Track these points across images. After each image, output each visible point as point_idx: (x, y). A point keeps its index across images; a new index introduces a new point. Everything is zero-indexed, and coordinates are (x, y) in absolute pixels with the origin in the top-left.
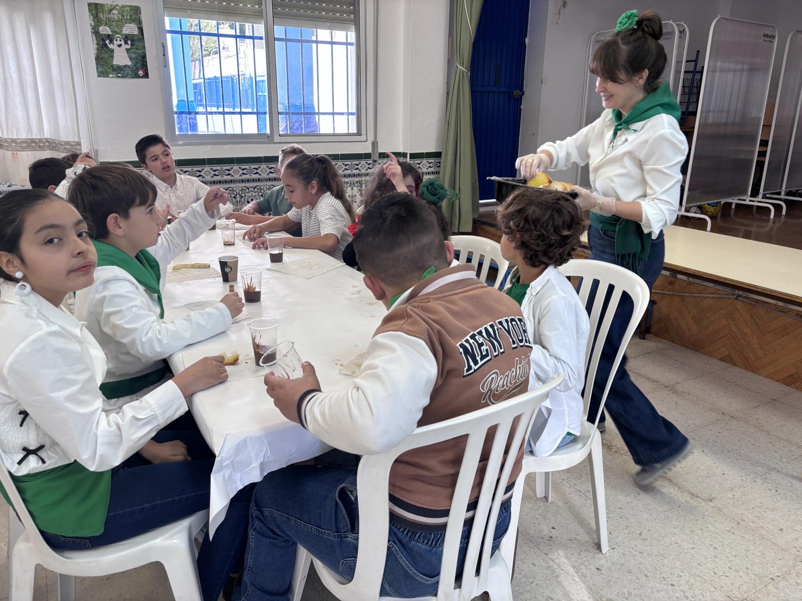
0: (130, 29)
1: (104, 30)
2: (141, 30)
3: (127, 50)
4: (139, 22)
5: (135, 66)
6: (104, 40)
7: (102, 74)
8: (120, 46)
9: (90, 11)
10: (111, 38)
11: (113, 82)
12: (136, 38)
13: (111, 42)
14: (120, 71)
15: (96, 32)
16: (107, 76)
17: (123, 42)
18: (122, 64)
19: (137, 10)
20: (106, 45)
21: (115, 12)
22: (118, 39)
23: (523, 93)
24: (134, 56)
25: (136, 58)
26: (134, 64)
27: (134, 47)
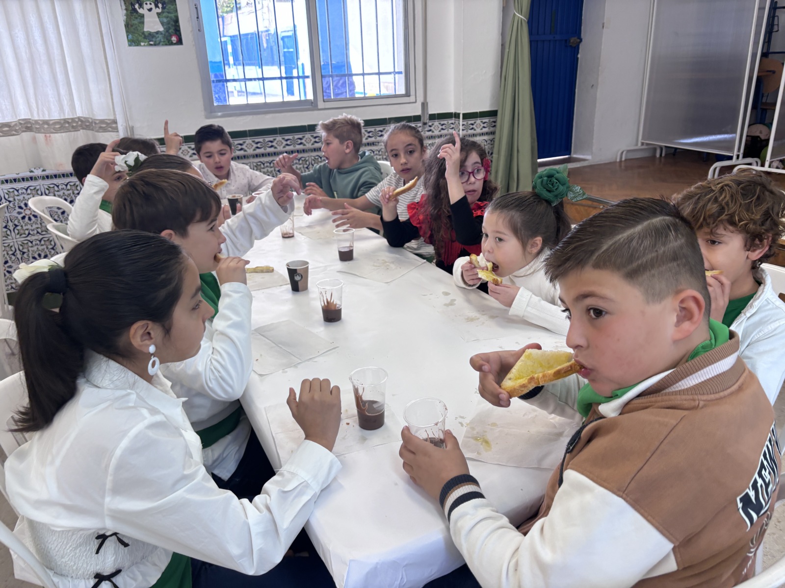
3: (158, 14)
6: (133, 5)
7: (134, 42)
8: (150, 10)
10: (140, 2)
11: (144, 51)
13: (141, 6)
14: (151, 39)
16: (138, 45)
17: (153, 6)
18: (153, 30)
20: (135, 10)
22: (148, 3)
23: (581, 40)
24: (165, 20)
25: (168, 23)
26: (167, 30)
27: (166, 10)
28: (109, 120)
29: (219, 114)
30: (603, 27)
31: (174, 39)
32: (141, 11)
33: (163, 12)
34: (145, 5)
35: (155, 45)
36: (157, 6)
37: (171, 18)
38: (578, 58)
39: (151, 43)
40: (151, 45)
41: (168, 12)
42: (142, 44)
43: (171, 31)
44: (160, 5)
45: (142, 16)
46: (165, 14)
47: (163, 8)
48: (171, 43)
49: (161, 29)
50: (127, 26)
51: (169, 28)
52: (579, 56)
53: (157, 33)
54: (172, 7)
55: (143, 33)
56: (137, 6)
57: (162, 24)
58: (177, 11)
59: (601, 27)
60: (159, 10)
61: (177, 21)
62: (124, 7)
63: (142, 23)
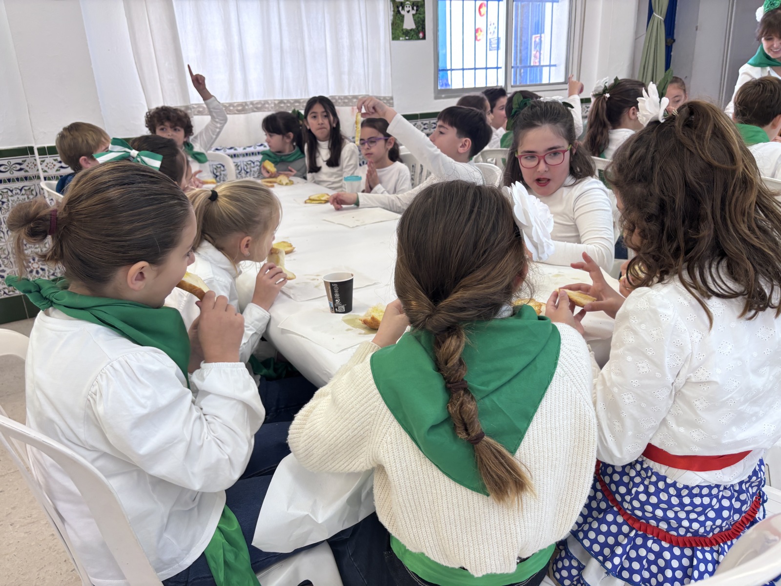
3: (413, 15)
5: (418, 29)
6: (398, 7)
7: (395, 37)
8: (408, 12)
10: (403, 5)
11: (402, 45)
12: (419, 4)
13: (403, 8)
14: (407, 35)
16: (398, 39)
17: (411, 9)
18: (409, 28)
20: (399, 12)
22: (408, 6)
23: (674, 41)
24: (417, 20)
25: (419, 22)
26: (417, 27)
27: (418, 12)
28: (388, 97)
29: (443, 96)
30: (697, 29)
31: (421, 35)
32: (402, 12)
33: (416, 14)
34: (405, 8)
35: (409, 39)
36: (413, 9)
37: (421, 18)
38: (671, 56)
39: (407, 38)
40: (406, 39)
41: (420, 14)
42: (401, 39)
44: (415, 8)
45: (403, 16)
46: (417, 15)
47: (417, 10)
48: (419, 39)
49: (414, 27)
50: (394, 24)
51: (419, 26)
52: (672, 54)
53: (411, 30)
54: (422, 10)
55: (402, 30)
56: (400, 8)
57: (415, 23)
58: (424, 13)
59: (695, 29)
60: (414, 12)
61: (424, 21)
62: (392, 9)
63: (402, 21)
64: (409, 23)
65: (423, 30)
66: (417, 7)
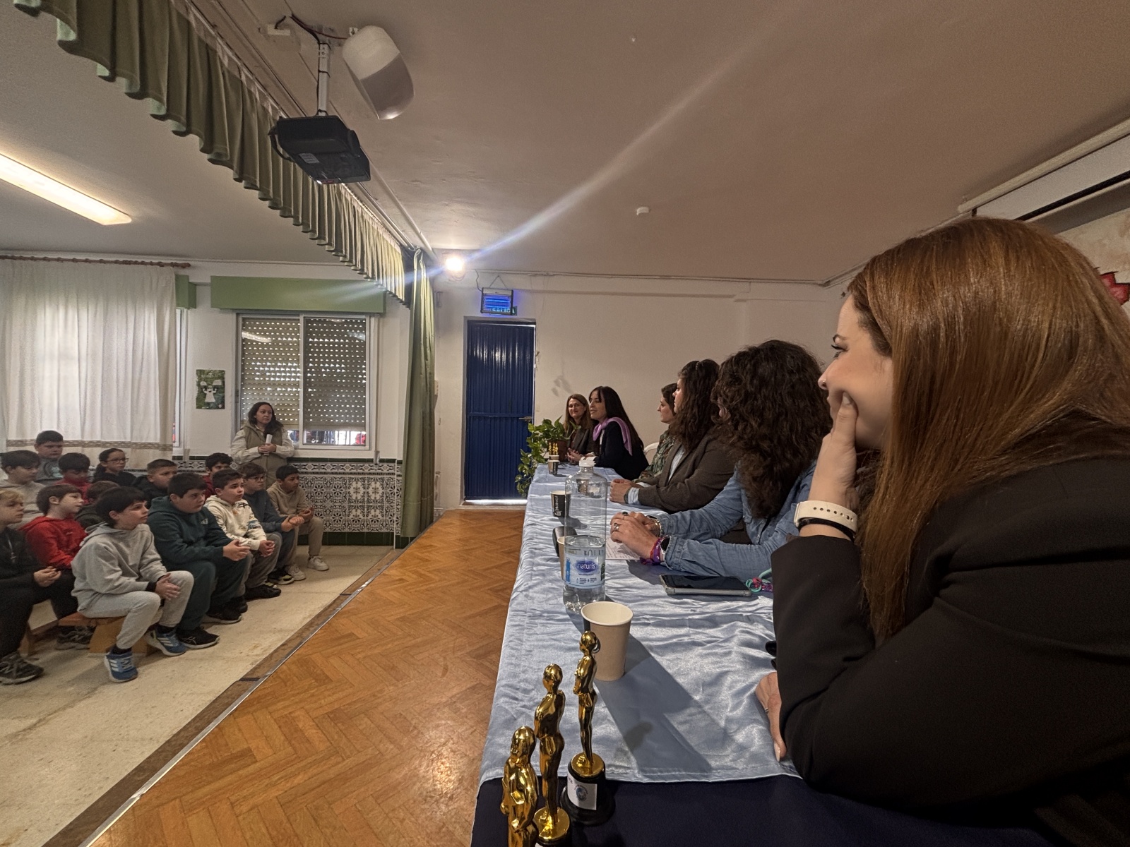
0: (218, 382)
1: (203, 384)
2: (223, 383)
3: (214, 394)
4: (222, 378)
6: (202, 389)
7: (199, 407)
8: (210, 392)
9: (197, 374)
10: (206, 388)
11: (204, 411)
12: (220, 387)
13: (206, 390)
14: (208, 406)
15: (198, 385)
16: (201, 408)
17: (212, 390)
18: (210, 401)
19: (222, 372)
20: (202, 392)
21: (210, 374)
22: (210, 388)
24: (217, 397)
25: (218, 398)
26: (217, 401)
31: (220, 406)
32: (205, 392)
34: (208, 390)
35: (209, 408)
36: (214, 390)
37: (220, 396)
40: (207, 408)
41: (220, 394)
42: (204, 408)
43: (220, 401)
45: (206, 394)
46: (218, 394)
48: (218, 408)
49: (214, 401)
50: (197, 399)
53: (212, 403)
55: (205, 403)
56: (204, 390)
57: (215, 398)
58: (224, 392)
60: (215, 392)
61: (223, 397)
62: (197, 390)
63: (205, 397)
64: (210, 398)
65: (223, 402)
66: (217, 388)
